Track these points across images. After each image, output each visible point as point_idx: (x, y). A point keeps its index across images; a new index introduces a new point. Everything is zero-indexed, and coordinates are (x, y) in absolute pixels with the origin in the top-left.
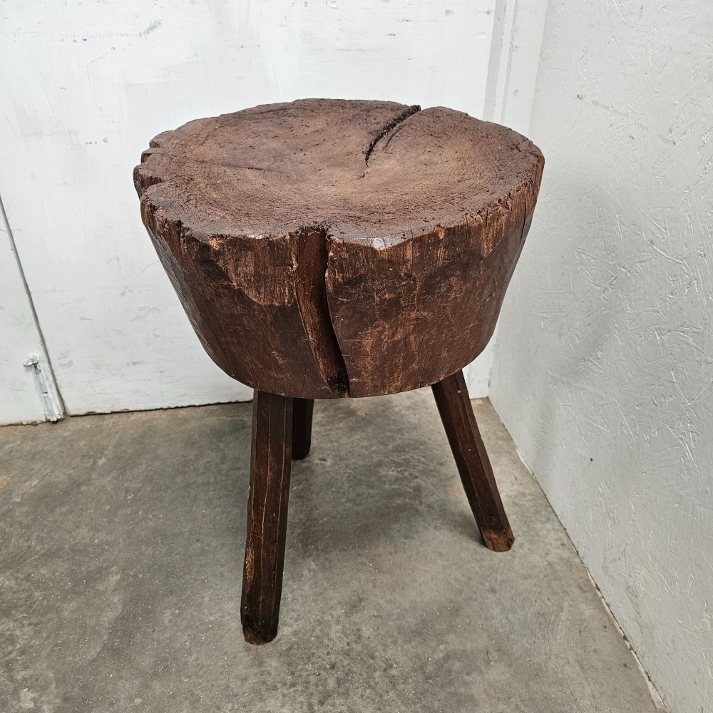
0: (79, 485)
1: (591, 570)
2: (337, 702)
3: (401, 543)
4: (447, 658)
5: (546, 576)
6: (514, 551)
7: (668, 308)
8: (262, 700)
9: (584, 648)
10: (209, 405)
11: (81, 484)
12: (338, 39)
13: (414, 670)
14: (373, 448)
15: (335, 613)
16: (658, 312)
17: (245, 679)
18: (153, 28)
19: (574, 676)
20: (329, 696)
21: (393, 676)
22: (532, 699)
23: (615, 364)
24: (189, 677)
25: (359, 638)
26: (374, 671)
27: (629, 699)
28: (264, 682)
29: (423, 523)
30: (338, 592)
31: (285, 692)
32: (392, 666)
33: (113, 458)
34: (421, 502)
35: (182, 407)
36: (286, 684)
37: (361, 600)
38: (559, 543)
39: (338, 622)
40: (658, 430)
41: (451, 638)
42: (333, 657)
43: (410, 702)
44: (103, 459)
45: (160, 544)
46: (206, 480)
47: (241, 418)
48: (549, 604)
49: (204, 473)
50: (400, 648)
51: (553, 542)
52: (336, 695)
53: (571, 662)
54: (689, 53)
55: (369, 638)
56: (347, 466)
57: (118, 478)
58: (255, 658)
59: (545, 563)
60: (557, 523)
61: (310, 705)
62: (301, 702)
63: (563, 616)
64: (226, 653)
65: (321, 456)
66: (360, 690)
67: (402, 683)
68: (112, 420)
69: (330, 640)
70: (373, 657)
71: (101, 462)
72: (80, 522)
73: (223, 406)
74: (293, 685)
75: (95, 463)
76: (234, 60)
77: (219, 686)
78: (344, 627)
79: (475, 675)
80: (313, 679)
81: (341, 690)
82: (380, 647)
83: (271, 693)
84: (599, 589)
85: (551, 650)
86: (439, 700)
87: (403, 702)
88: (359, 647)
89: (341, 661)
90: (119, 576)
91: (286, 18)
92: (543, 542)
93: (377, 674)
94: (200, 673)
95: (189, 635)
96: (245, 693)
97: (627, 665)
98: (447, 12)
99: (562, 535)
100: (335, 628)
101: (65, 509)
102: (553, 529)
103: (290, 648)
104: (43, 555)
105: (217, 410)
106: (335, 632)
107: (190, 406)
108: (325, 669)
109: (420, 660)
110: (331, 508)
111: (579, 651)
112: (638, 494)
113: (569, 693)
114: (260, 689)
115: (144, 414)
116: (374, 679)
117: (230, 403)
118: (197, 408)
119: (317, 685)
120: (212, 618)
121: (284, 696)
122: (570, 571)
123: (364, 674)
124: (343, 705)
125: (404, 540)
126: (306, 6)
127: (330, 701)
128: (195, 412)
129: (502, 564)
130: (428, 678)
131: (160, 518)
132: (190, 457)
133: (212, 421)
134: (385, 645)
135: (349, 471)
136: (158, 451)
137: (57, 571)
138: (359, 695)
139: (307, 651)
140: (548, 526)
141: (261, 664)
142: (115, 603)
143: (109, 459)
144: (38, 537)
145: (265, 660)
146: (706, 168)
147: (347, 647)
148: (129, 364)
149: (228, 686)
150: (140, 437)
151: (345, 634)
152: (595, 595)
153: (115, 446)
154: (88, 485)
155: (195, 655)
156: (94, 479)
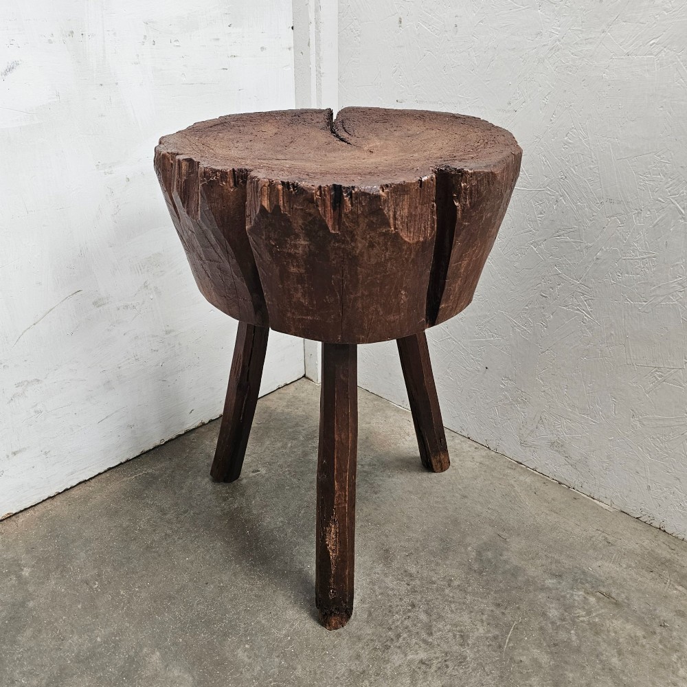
1: (508, 454)
2: (440, 626)
3: (376, 498)
4: (479, 553)
5: (485, 471)
6: (453, 466)
7: (540, 225)
8: (388, 661)
9: (546, 501)
10: (100, 474)
11: (24, 602)
12: (183, 74)
13: (468, 573)
14: (289, 445)
15: (377, 570)
16: (530, 231)
17: (358, 657)
18: (10, 69)
19: (556, 520)
20: (431, 626)
21: (459, 586)
22: (550, 546)
23: (494, 286)
25: (411, 576)
26: (443, 590)
27: (594, 515)
28: (375, 649)
29: (378, 478)
30: (365, 556)
31: (398, 645)
32: (451, 580)
33: (37, 563)
34: (362, 465)
35: (71, 488)
36: (392, 639)
37: (387, 551)
38: (473, 448)
39: (386, 575)
40: (552, 314)
41: (468, 539)
42: (407, 600)
43: (485, 594)
44: (25, 569)
45: (172, 607)
46: (163, 535)
47: (144, 472)
48: (504, 487)
49: (154, 531)
50: (445, 566)
51: (469, 449)
52: (435, 623)
53: (548, 512)
54: (514, 49)
55: (418, 572)
56: (281, 466)
57: (62, 576)
58: (350, 637)
59: (478, 464)
60: (460, 437)
61: (425, 641)
62: (416, 643)
63: (518, 489)
64: (323, 649)
65: (251, 469)
66: (446, 608)
67: (469, 586)
69: (393, 589)
70: (434, 583)
71: (26, 572)
72: (60, 633)
73: (114, 470)
74: (398, 636)
75: (19, 577)
76: (95, 99)
77: (343, 675)
78: (393, 575)
79: (505, 553)
80: (408, 623)
81: (434, 617)
82: (432, 573)
83: (387, 653)
84: (521, 463)
85: (531, 513)
86: (501, 582)
87: (481, 598)
88: (417, 582)
89: (416, 599)
90: (158, 654)
91: (138, 55)
92: (464, 452)
93: (447, 591)
94: (318, 676)
95: (278, 656)
96: (369, 666)
97: (577, 498)
98: (262, 49)
99: (470, 442)
101: (29, 632)
102: (462, 441)
103: (370, 614)
106: (390, 582)
107: (80, 483)
108: (409, 611)
109: (465, 565)
110: (300, 502)
111: (546, 504)
113: (564, 531)
114: (377, 655)
115: (31, 512)
116: (448, 595)
117: (121, 464)
118: (88, 483)
119: (415, 625)
120: (284, 632)
121: (399, 647)
122: (495, 461)
123: (439, 597)
124: (446, 626)
125: (376, 496)
126: (154, 44)
127: (435, 629)
128: (90, 486)
129: (453, 478)
130: (480, 573)
131: (149, 586)
132: (124, 525)
133: (117, 485)
134: (433, 570)
135: (287, 469)
136: (84, 534)
138: (449, 612)
139: (383, 607)
140: (457, 441)
141: (359, 639)
142: (179, 676)
143: (33, 566)
144: (23, 674)
145: (359, 633)
146: (551, 120)
147: (409, 588)
148: (8, 456)
149: (350, 670)
150: (50, 532)
151: (399, 579)
152: (522, 468)
153: (28, 552)
154: (33, 599)
155: (299, 666)
156: (34, 591)
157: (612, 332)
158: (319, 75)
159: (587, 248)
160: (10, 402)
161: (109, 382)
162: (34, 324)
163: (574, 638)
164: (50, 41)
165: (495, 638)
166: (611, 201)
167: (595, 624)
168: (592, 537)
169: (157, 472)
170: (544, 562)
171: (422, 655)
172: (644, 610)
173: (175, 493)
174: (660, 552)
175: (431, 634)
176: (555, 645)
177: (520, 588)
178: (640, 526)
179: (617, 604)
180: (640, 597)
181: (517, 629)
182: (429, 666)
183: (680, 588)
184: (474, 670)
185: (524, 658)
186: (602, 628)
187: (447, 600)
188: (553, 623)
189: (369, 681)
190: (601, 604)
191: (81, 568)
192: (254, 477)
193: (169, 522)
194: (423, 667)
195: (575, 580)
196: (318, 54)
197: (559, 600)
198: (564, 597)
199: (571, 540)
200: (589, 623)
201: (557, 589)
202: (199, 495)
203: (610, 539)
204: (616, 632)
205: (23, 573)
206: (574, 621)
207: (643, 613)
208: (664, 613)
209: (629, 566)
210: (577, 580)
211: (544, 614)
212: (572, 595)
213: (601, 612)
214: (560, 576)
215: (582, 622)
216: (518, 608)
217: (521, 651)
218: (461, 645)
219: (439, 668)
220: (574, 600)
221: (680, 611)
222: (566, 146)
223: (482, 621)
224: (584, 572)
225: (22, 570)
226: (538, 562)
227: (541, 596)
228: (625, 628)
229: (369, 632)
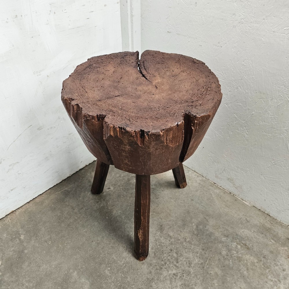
0: (23, 252)
1: (210, 179)
2: (181, 259)
3: (157, 201)
4: (197, 227)
5: (201, 188)
6: (188, 185)
7: (229, 97)
8: (161, 274)
9: (224, 202)
10: (46, 191)
12: (69, 25)
13: (192, 236)
14: (122, 175)
15: (158, 235)
16: (225, 98)
17: (151, 272)
19: (228, 211)
20: (178, 259)
21: (189, 241)
22: (225, 223)
24: (134, 285)
25: (171, 237)
26: (183, 243)
27: (243, 208)
28: (157, 269)
29: (158, 191)
30: (153, 228)
31: (165, 267)
32: (186, 239)
35: (36, 198)
36: (163, 265)
37: (161, 226)
38: (196, 176)
39: (161, 237)
40: (232, 132)
41: (193, 220)
42: (169, 248)
43: (199, 245)
44: (22, 236)
45: (80, 252)
46: (74, 219)
47: (64, 189)
48: (208, 195)
49: (70, 217)
50: (184, 232)
52: (179, 257)
53: (224, 207)
54: (223, 19)
55: (173, 235)
56: (119, 186)
57: (37, 239)
58: (148, 264)
60: (191, 171)
61: (175, 265)
62: (172, 266)
63: (213, 196)
64: (138, 269)
65: (107, 188)
66: (184, 251)
67: (193, 241)
68: (8, 219)
69: (163, 243)
70: (179, 240)
71: (22, 237)
72: (38, 264)
73: (52, 188)
74: (166, 263)
75: (20, 239)
76: (30, 44)
77: (145, 280)
78: (164, 237)
79: (207, 226)
80: (169, 258)
81: (179, 255)
82: (178, 236)
83: (161, 271)
84: (215, 184)
85: (218, 207)
86: (205, 239)
87: (197, 246)
88: (173, 240)
89: (172, 247)
90: (76, 272)
91: (48, 20)
92: (193, 178)
93: (184, 244)
94: (136, 281)
95: (121, 273)
96: (154, 276)
97: (236, 200)
98: (105, 5)
99: (195, 173)
100: (162, 239)
101: (26, 264)
102: (192, 173)
103: (155, 254)
104: (36, 286)
105: (51, 191)
106: (162, 240)
107: (39, 195)
108: (170, 252)
109: (191, 232)
110: (127, 203)
111: (224, 203)
112: (227, 152)
113: (230, 216)
114: (158, 272)
115: (21, 209)
116: (185, 245)
117: (55, 186)
118: (42, 195)
119: (172, 259)
120: (123, 262)
121: (166, 268)
122: (205, 182)
123: (181, 246)
124: (183, 259)
125: (157, 200)
126: (55, 14)
127: (179, 260)
128: (43, 197)
129: (188, 191)
130: (197, 235)
131: (70, 243)
132: (58, 215)
133: (53, 196)
134: (179, 234)
135: (121, 188)
136: (43, 219)
137: (49, 287)
138: (185, 253)
139: (160, 251)
140: (190, 173)
141: (151, 265)
142: (84, 281)
143: (25, 234)
144: (26, 281)
145: (151, 262)
146: (237, 54)
147: (170, 242)
148: (9, 192)
149: (148, 278)
150: (30, 219)
151: (166, 239)
152: (216, 186)
153: (22, 228)
154: (26, 249)
155: (129, 277)
156: (27, 246)
157: (256, 143)
158: (132, 16)
159: (248, 109)
160: (7, 172)
161: (47, 158)
162: (14, 142)
163: (231, 263)
164: (7, 22)
165: (202, 264)
166: (260, 92)
167: (239, 257)
168: (241, 218)
169: (70, 190)
170: (222, 230)
171: (174, 272)
172: (258, 251)
173: (77, 199)
174: (266, 225)
175: (177, 262)
176: (224, 266)
177: (212, 242)
178: (260, 213)
179: (248, 248)
180: (257, 245)
181: (210, 260)
182: (177, 276)
183: (273, 241)
184: (193, 277)
185: (212, 272)
186: (242, 259)
187: (184, 248)
188: (224, 257)
189: (155, 282)
190: (242, 248)
191: (43, 235)
192: (109, 191)
193: (76, 213)
194: (175, 276)
195: (233, 238)
196: (131, 6)
197: (226, 247)
198: (228, 245)
199: (233, 220)
200: (237, 257)
201: (226, 242)
202: (87, 200)
203: (248, 219)
204: (247, 261)
205: (21, 238)
206: (231, 256)
207: (258, 252)
208: (266, 252)
209: (254, 232)
210: (234, 238)
211: (220, 253)
212: (232, 245)
213: (241, 252)
214: (228, 236)
215: (235, 256)
216: (211, 251)
217: (211, 269)
218: (189, 267)
219: (180, 277)
220: (232, 247)
221: (271, 251)
222: (243, 66)
223: (197, 256)
224: (237, 235)
225: (21, 236)
226: (220, 230)
227: (220, 245)
228: (250, 259)
229: (155, 261)
